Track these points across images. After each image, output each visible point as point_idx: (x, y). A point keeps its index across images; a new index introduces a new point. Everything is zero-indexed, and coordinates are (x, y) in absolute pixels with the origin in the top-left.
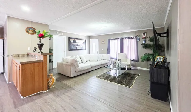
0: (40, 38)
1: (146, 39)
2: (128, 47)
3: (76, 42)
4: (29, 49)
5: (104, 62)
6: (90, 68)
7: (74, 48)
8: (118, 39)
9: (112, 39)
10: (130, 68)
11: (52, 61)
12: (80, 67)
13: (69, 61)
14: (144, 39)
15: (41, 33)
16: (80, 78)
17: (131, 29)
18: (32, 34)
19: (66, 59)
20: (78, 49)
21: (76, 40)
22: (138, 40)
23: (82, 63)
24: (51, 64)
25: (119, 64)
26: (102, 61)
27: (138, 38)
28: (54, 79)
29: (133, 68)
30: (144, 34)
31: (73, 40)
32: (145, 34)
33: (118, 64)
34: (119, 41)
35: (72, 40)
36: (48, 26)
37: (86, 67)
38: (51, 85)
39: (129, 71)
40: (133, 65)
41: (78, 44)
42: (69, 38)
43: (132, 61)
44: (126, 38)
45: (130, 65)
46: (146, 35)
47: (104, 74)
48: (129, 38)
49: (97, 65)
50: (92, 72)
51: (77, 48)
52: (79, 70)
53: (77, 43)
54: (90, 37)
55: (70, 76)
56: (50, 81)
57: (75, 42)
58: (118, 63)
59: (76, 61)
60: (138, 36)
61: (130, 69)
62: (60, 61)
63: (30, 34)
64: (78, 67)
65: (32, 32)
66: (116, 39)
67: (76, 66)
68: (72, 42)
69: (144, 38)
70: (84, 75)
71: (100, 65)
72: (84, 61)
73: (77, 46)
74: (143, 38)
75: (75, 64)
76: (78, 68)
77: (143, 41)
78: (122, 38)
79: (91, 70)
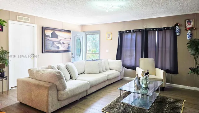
1: (194, 32)
3: (57, 37)
6: (86, 89)
7: (53, 49)
8: (139, 31)
10: (164, 86)
11: (6, 75)
12: (67, 90)
14: (189, 31)
20: (61, 49)
21: (57, 33)
22: (177, 34)
23: (71, 78)
24: (5, 81)
27: (177, 30)
30: (189, 22)
31: (51, 32)
32: (191, 22)
34: (140, 34)
35: (48, 33)
41: (60, 40)
44: (153, 29)
45: (164, 81)
46: (192, 23)
48: (159, 29)
51: (58, 47)
52: (65, 97)
53: (60, 38)
60: (177, 25)
61: (163, 89)
64: (64, 88)
68: (48, 36)
69: (190, 29)
70: (76, 105)
71: (104, 82)
73: (60, 43)
74: (186, 30)
75: (57, 83)
76: (62, 92)
77: (188, 36)
78: (146, 29)
79: (89, 92)
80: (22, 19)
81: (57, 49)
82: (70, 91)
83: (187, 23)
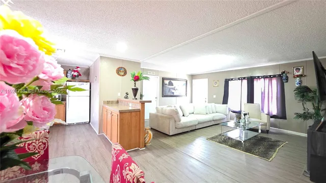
0: (135, 81)
1: (303, 79)
2: (263, 94)
4: (119, 94)
5: (217, 116)
6: (195, 124)
7: (169, 94)
8: (244, 78)
9: (232, 79)
10: (267, 129)
12: (181, 122)
13: (167, 112)
14: (298, 78)
15: (136, 75)
16: (181, 137)
17: (270, 61)
18: (123, 76)
19: (162, 109)
20: (175, 94)
22: (284, 81)
23: (183, 116)
25: (246, 120)
26: (214, 115)
27: (284, 77)
28: (150, 134)
29: (272, 129)
30: (298, 70)
31: (169, 81)
32: (299, 70)
33: (243, 121)
34: (245, 82)
35: (167, 82)
36: (139, 63)
37: (191, 122)
38: (148, 142)
39: (265, 135)
40: (273, 125)
41: (175, 87)
42: (163, 79)
43: (271, 117)
44: (258, 77)
45: (267, 125)
46: (301, 70)
47: (220, 135)
48: (265, 77)
49: (206, 120)
50: (199, 130)
51: (173, 93)
52: (180, 126)
54: (193, 77)
55: (168, 134)
56: (146, 137)
57: (171, 84)
58: (244, 118)
59: (177, 113)
60: (284, 72)
61: (267, 132)
62: (154, 111)
63: (121, 76)
64: (180, 121)
65: (122, 74)
66: (239, 79)
67: (177, 119)
68: (166, 84)
69: (298, 76)
70: (188, 134)
71: (210, 121)
72: (187, 113)
73: (174, 90)
74: (294, 77)
75: (175, 116)
76: (179, 123)
77: (296, 83)
78: (251, 77)
79: (197, 127)
80: (150, 73)
81: (172, 94)
82: (184, 123)
83: (295, 70)
